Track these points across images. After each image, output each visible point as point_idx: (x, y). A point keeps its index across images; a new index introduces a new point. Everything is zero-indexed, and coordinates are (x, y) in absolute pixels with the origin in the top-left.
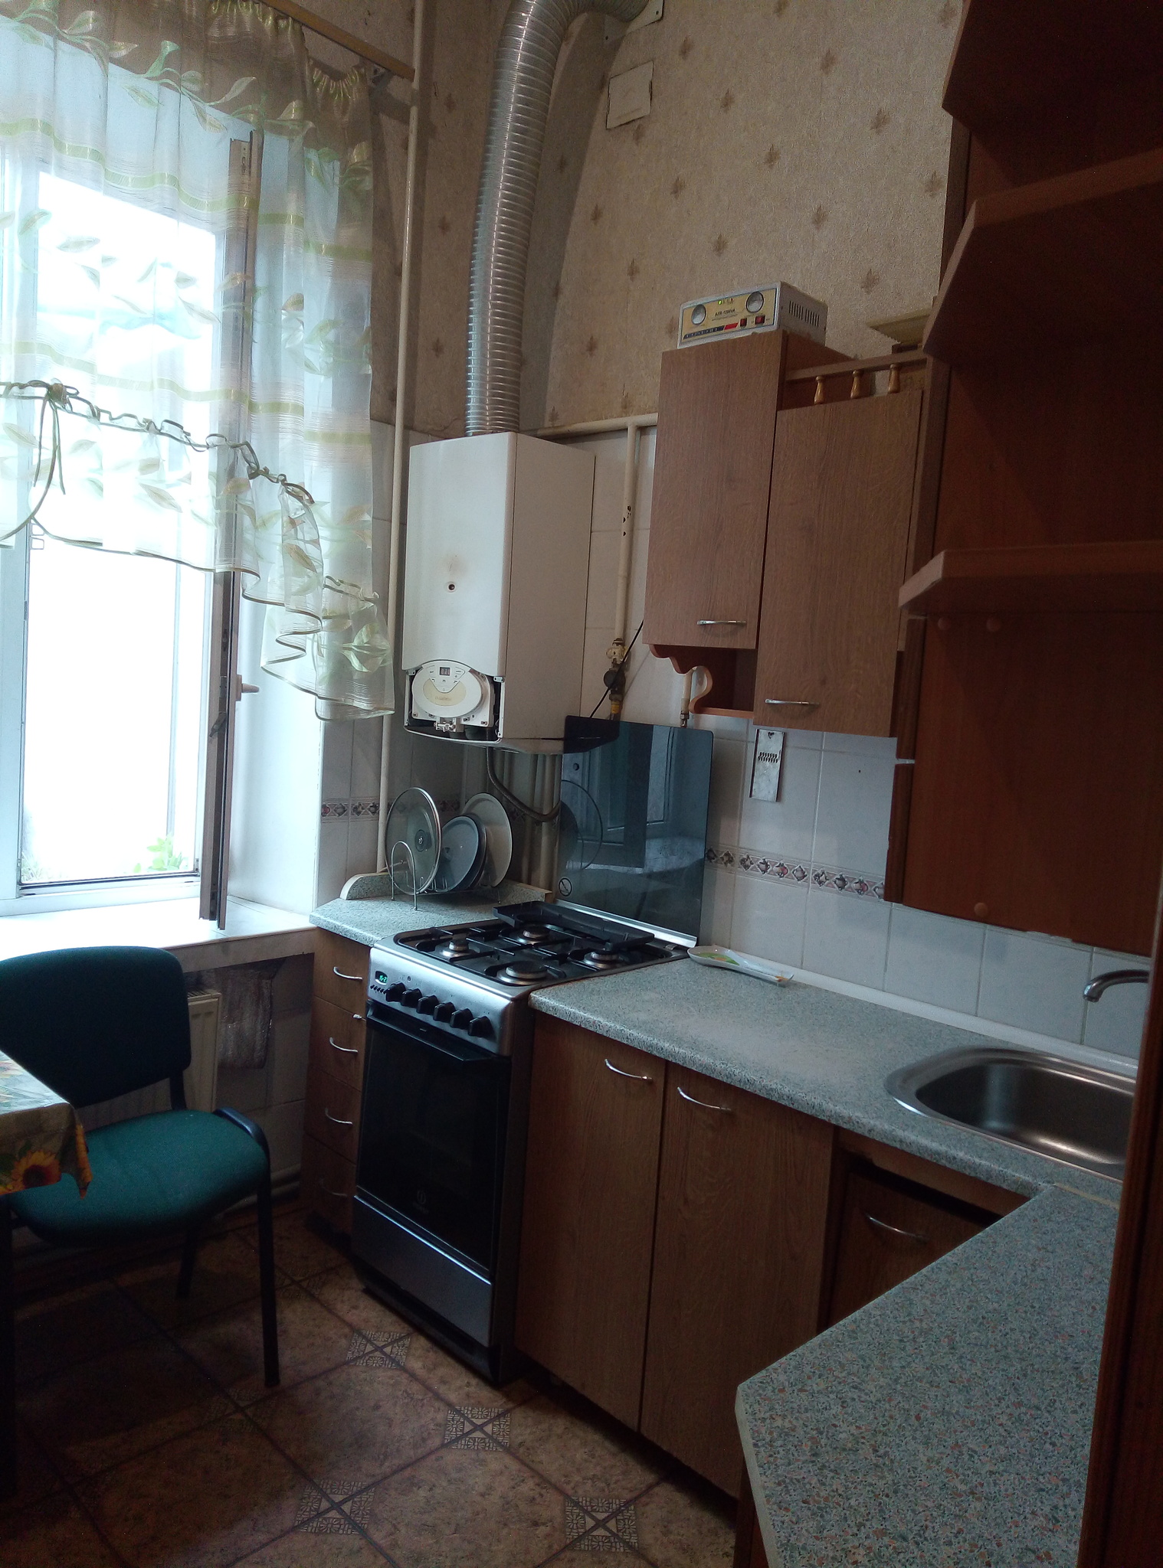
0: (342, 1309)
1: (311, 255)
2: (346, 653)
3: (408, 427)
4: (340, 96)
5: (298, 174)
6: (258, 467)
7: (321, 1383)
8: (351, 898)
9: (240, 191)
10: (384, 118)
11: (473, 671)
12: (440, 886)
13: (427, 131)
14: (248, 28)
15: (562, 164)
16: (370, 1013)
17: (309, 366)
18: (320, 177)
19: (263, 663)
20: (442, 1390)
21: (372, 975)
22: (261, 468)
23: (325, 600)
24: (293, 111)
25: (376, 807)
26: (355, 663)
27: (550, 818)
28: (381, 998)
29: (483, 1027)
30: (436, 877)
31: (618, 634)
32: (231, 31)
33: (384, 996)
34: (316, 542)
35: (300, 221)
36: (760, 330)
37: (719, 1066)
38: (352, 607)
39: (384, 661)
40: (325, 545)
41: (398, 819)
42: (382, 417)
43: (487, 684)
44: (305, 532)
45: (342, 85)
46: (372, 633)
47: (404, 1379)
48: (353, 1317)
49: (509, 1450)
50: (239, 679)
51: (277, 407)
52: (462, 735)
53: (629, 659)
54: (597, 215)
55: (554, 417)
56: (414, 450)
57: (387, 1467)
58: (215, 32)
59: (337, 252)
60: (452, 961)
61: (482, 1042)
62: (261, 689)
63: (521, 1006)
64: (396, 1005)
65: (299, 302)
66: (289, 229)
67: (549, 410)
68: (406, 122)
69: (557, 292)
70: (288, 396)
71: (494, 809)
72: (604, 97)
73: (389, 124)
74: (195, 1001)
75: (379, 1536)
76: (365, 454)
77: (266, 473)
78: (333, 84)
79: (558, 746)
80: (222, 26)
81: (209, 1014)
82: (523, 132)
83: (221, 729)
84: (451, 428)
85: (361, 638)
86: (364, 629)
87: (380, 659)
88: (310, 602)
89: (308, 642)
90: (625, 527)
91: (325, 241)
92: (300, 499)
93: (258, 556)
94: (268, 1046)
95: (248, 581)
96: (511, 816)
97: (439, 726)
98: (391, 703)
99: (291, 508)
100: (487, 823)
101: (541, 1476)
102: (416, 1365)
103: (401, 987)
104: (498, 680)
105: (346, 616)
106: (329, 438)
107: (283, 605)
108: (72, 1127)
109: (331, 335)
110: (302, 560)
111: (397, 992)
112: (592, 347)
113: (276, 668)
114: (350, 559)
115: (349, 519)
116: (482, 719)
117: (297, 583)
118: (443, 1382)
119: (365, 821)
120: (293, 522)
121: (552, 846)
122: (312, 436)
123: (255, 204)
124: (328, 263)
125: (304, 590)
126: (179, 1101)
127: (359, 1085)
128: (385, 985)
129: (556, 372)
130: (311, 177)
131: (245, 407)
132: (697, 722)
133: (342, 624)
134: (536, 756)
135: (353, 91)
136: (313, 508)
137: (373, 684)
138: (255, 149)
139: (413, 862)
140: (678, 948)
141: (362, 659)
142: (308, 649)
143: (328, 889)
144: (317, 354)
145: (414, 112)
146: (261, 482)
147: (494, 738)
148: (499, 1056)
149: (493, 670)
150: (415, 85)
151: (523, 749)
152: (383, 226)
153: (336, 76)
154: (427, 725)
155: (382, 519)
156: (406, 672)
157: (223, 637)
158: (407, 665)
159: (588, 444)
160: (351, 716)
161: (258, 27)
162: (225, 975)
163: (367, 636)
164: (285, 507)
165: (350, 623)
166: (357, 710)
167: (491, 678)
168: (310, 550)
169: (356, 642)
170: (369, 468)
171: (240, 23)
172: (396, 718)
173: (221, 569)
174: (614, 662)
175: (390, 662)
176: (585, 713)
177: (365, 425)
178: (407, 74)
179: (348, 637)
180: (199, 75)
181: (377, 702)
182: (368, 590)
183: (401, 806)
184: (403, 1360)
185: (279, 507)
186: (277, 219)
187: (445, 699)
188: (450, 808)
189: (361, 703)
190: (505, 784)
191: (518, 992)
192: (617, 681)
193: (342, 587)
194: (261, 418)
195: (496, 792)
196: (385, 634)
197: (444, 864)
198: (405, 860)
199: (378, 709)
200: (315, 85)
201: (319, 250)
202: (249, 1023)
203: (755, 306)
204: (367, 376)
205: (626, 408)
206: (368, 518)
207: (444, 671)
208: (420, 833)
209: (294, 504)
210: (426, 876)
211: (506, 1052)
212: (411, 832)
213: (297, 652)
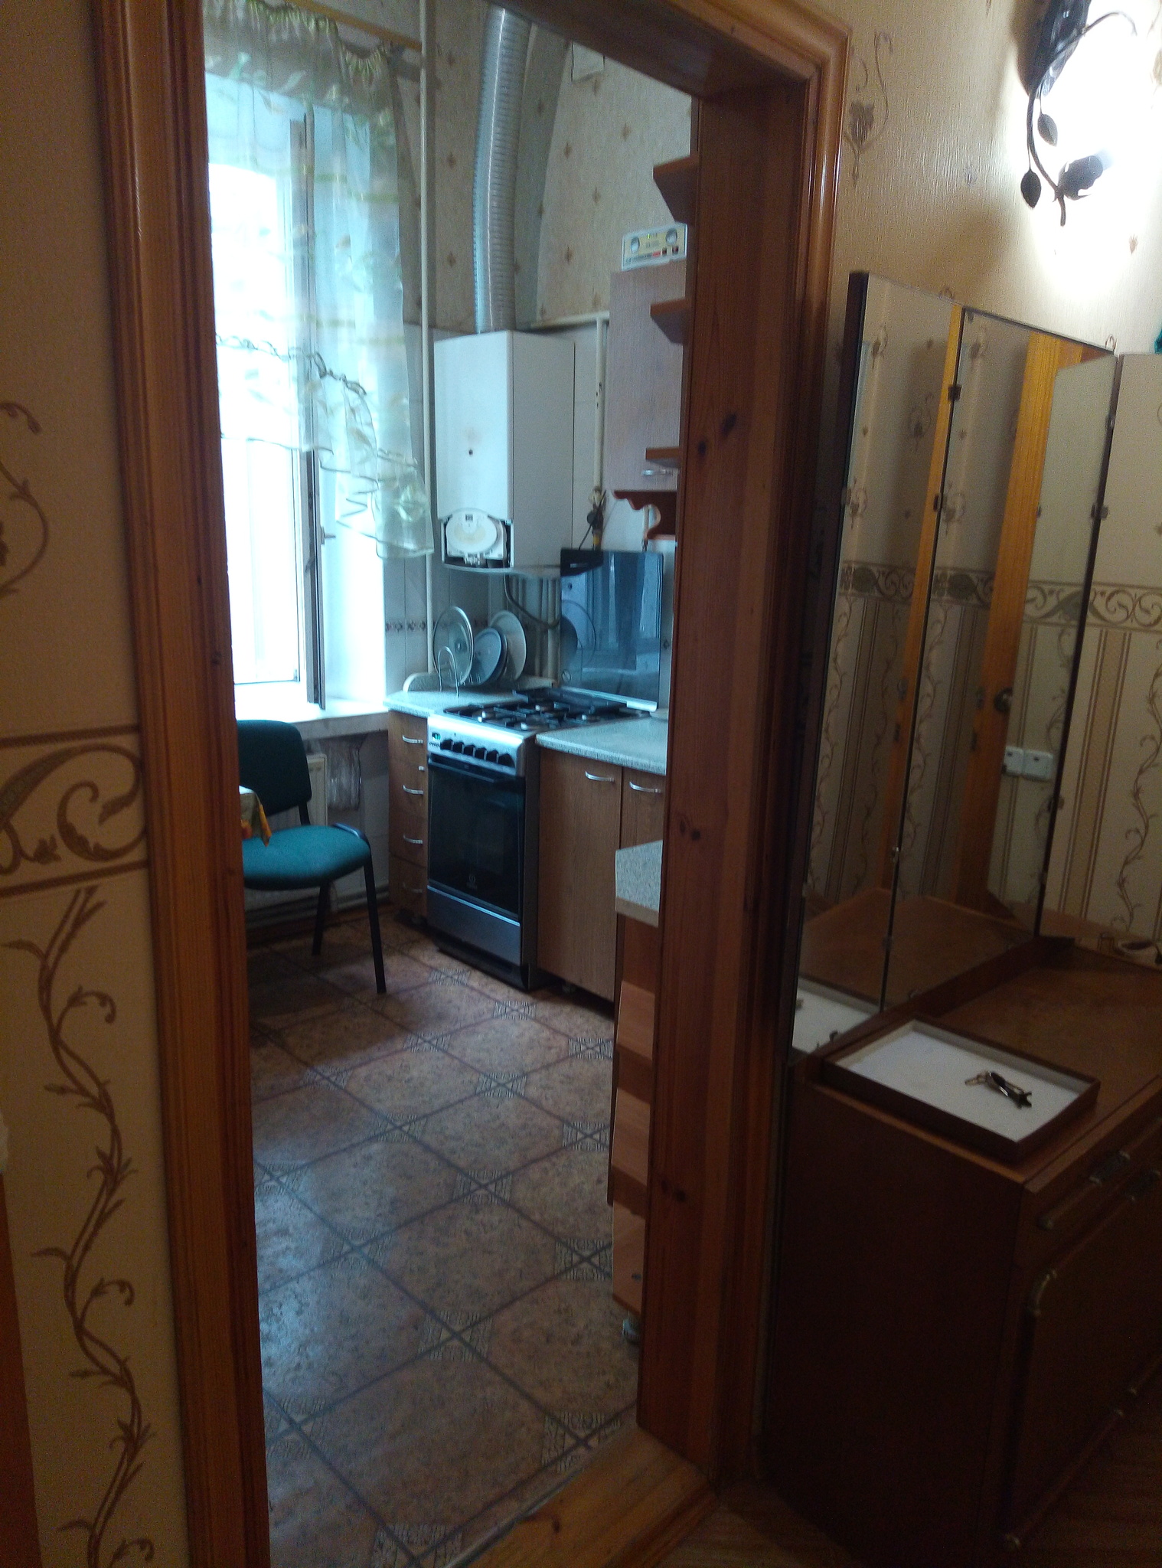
0: (425, 960)
1: (353, 203)
2: (396, 507)
3: (432, 326)
4: (366, 72)
5: (340, 142)
6: (325, 369)
7: (413, 992)
8: (411, 690)
9: (300, 161)
10: (400, 80)
11: (490, 517)
12: (474, 679)
13: (434, 85)
14: (297, 33)
15: (540, 108)
16: (430, 761)
17: (357, 288)
18: (357, 141)
19: (337, 517)
20: (492, 995)
21: (430, 735)
22: (328, 370)
23: (378, 467)
24: (333, 93)
25: (425, 625)
26: (403, 514)
27: (553, 627)
28: (437, 751)
29: (506, 760)
30: (471, 672)
31: (596, 483)
32: (285, 36)
33: (439, 748)
34: (370, 425)
35: (344, 179)
36: (675, 257)
37: (652, 764)
38: (398, 472)
39: (424, 512)
40: (376, 425)
41: (441, 634)
42: (412, 321)
43: (501, 526)
44: (361, 417)
45: (368, 62)
46: (414, 490)
47: (467, 990)
48: (432, 963)
49: (536, 1020)
50: (322, 530)
51: (335, 323)
52: (485, 566)
53: (605, 502)
54: (568, 151)
55: (543, 312)
56: (437, 346)
57: (458, 1026)
58: (273, 37)
59: (374, 199)
60: (484, 720)
61: (506, 770)
62: (337, 537)
63: (530, 743)
64: (448, 753)
65: (347, 242)
66: (336, 186)
67: (539, 307)
68: (418, 81)
69: (540, 212)
70: (343, 314)
71: (512, 623)
72: (569, 55)
73: (404, 84)
74: (311, 760)
75: (455, 1053)
76: (402, 350)
77: (331, 374)
78: (360, 62)
79: (557, 572)
80: (278, 32)
81: (319, 769)
82: (507, 95)
83: (313, 566)
84: (465, 327)
85: (406, 495)
86: (408, 488)
87: (421, 511)
88: (368, 470)
89: (368, 499)
90: (598, 400)
91: (362, 190)
92: (357, 392)
93: (330, 437)
94: (359, 795)
95: (324, 457)
96: (526, 628)
97: (468, 560)
98: (431, 543)
99: (351, 399)
100: (508, 633)
101: (553, 1029)
102: (475, 984)
103: (450, 741)
104: (509, 522)
105: (394, 479)
106: (374, 342)
107: (349, 472)
108: (257, 806)
109: (371, 262)
110: (361, 438)
111: (446, 745)
112: (569, 256)
113: (347, 520)
114: (394, 434)
115: (393, 403)
116: (498, 553)
117: (359, 455)
118: (492, 990)
119: (417, 636)
120: (353, 410)
121: (556, 648)
122: (361, 341)
123: (311, 170)
124: (366, 208)
125: (363, 462)
126: (305, 820)
127: (426, 816)
128: (439, 741)
129: (543, 274)
130: (350, 139)
131: (314, 326)
132: (655, 546)
133: (392, 485)
134: (541, 581)
135: (376, 66)
136: (366, 398)
137: (417, 529)
138: (308, 127)
139: (454, 663)
140: (644, 712)
141: (408, 511)
142: (369, 505)
143: (395, 685)
144: (361, 276)
145: (423, 74)
146: (328, 379)
147: (508, 566)
148: (517, 777)
149: (504, 514)
150: (423, 52)
151: (531, 575)
152: (405, 168)
153: (363, 53)
154: (459, 560)
155: (416, 401)
156: (441, 520)
157: (309, 498)
158: (441, 514)
159: (569, 334)
160: (402, 555)
161: (304, 29)
162: (327, 743)
163: (411, 494)
164: (347, 399)
165: (397, 484)
166: (406, 551)
167: (504, 523)
168: (366, 430)
169: (403, 498)
170: (405, 362)
171: (291, 29)
172: (436, 556)
173: (305, 448)
174: (594, 505)
175: (429, 513)
176: (576, 546)
177: (399, 329)
178: (417, 46)
179: (397, 494)
180: (264, 73)
181: (421, 543)
182: (409, 458)
183: (444, 623)
184: (466, 982)
185: (342, 399)
186: (327, 178)
187: (471, 539)
188: (480, 623)
189: (409, 545)
190: (520, 603)
191: (528, 735)
192: (597, 519)
193: (390, 457)
194: (326, 331)
195: (514, 610)
196: (424, 492)
197: (477, 665)
198: (448, 662)
199: (422, 548)
200: (347, 65)
201: (358, 199)
202: (345, 778)
203: (672, 239)
204: (399, 291)
205: (596, 305)
206: (406, 401)
207: (469, 518)
208: (458, 641)
209: (352, 395)
210: (464, 671)
211: (521, 774)
212: (452, 641)
213: (361, 507)
